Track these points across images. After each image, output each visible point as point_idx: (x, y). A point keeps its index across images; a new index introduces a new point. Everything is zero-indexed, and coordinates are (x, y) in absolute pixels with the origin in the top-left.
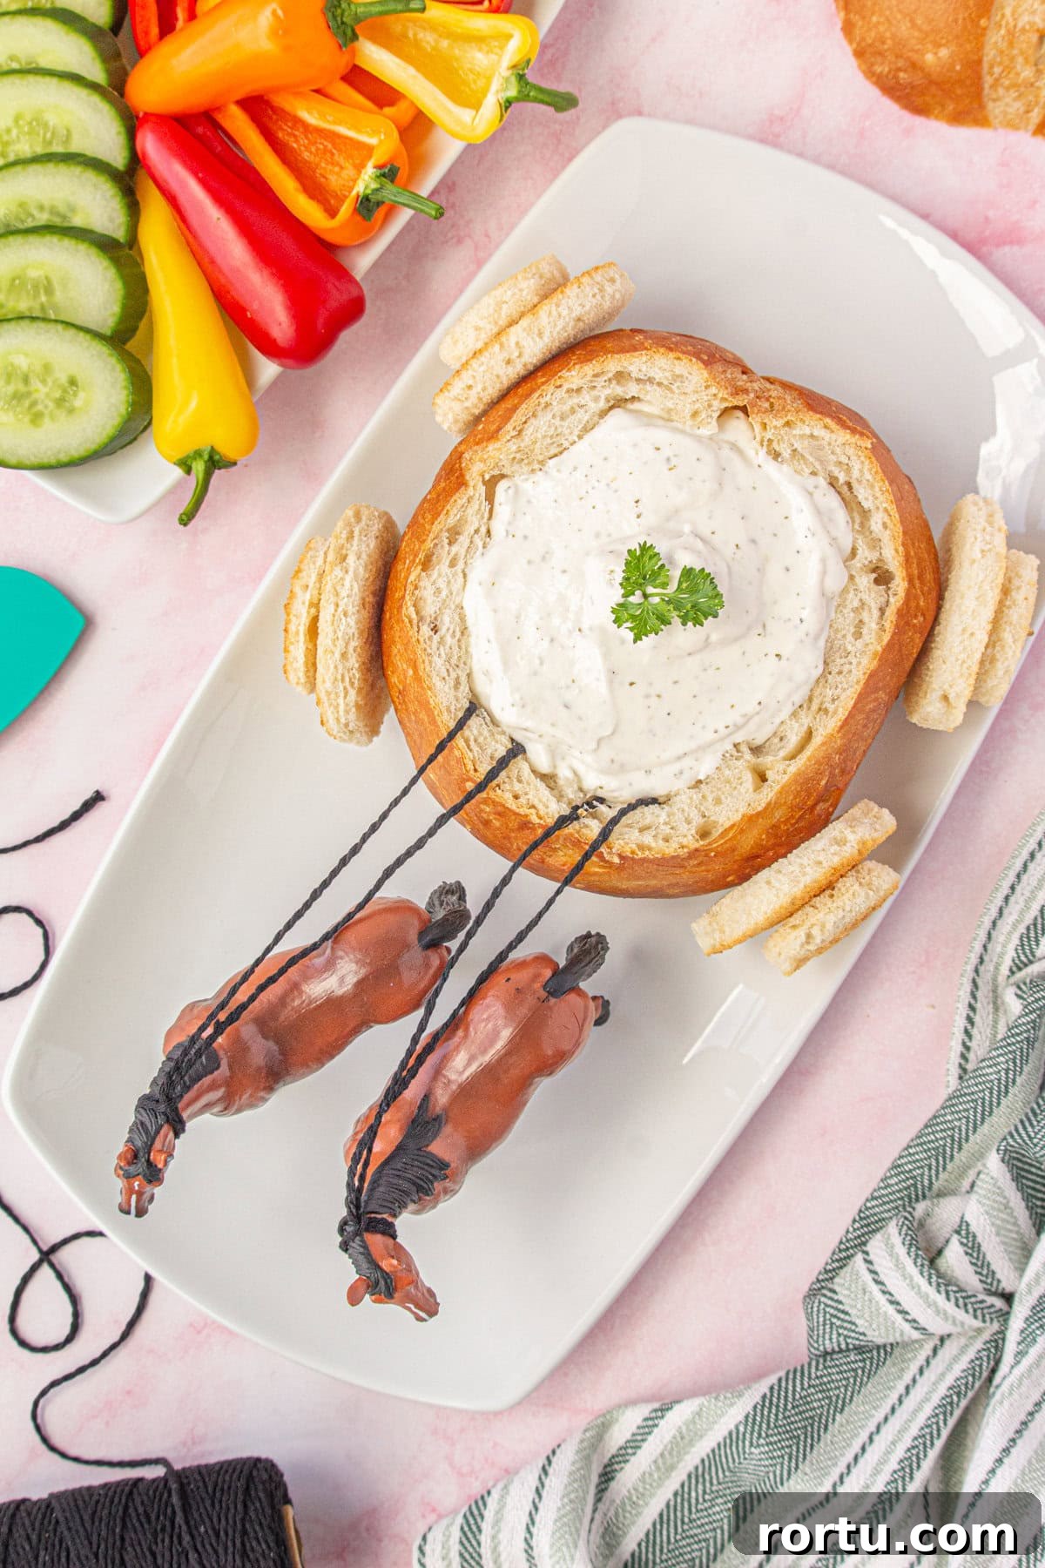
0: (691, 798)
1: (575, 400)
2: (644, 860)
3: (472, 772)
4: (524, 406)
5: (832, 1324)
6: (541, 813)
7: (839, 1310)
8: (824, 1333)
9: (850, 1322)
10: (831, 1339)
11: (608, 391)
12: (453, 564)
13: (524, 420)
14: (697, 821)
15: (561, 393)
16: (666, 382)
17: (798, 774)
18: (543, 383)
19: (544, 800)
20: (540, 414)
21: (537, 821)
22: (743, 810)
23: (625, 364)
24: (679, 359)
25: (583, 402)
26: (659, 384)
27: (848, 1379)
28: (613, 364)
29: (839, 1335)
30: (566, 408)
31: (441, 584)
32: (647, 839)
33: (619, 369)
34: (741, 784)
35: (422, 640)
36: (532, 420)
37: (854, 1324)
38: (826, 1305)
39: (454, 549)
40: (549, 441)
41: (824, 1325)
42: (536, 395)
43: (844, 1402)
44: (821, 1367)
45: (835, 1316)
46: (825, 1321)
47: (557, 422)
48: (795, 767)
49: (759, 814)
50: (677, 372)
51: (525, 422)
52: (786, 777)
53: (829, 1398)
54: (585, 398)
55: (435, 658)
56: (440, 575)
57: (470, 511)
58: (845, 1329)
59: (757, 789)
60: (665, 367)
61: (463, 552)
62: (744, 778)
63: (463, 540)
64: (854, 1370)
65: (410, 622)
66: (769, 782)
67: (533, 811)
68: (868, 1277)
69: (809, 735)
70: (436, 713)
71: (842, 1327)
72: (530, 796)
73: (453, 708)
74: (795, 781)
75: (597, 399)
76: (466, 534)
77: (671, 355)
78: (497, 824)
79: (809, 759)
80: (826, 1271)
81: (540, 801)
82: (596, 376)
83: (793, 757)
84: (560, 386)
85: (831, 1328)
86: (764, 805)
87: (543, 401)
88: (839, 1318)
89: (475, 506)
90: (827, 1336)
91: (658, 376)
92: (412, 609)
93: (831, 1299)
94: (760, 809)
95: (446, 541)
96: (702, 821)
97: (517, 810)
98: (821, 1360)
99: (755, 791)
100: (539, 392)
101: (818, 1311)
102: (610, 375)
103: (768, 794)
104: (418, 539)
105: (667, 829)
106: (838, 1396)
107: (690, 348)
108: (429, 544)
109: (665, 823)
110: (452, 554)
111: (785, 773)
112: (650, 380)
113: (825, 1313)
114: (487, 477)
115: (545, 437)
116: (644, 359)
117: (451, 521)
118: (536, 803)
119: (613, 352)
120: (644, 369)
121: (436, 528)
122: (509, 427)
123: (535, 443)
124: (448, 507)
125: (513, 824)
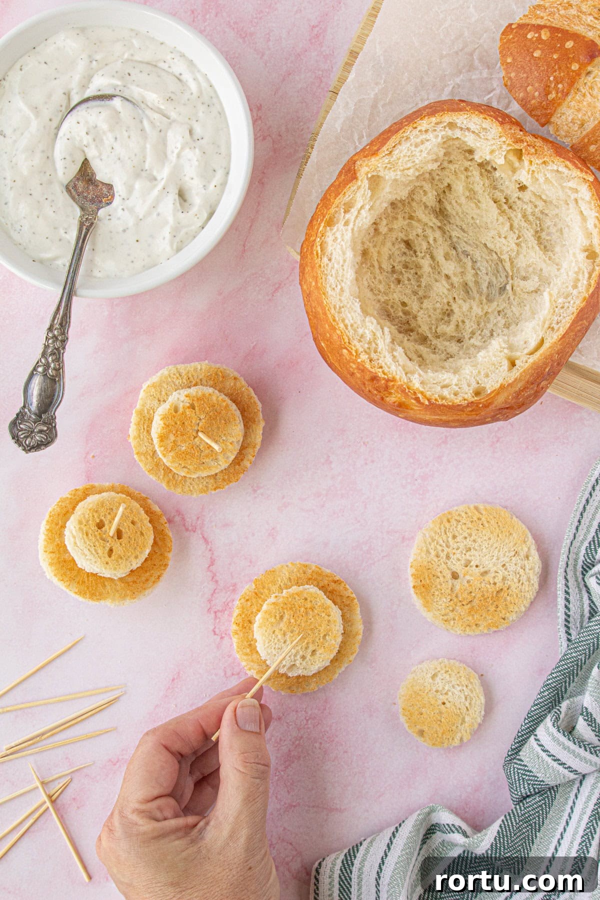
0: (472, 373)
1: (424, 136)
2: (443, 405)
3: (347, 344)
4: (394, 137)
5: (523, 779)
6: (386, 371)
7: (526, 771)
8: (520, 785)
9: (533, 776)
10: (524, 787)
11: (443, 133)
12: (346, 223)
13: (393, 145)
14: (474, 385)
15: (416, 132)
16: (477, 132)
17: (534, 364)
18: (406, 125)
19: (388, 363)
20: (403, 142)
21: (383, 376)
22: (501, 381)
23: (455, 118)
24: (485, 118)
25: (428, 138)
26: (473, 132)
27: (538, 812)
28: (447, 118)
29: (529, 784)
30: (419, 140)
31: (338, 235)
32: (446, 392)
33: (451, 121)
34: (501, 366)
35: (322, 265)
36: (399, 146)
37: (536, 777)
38: (518, 769)
39: (347, 216)
40: (407, 159)
41: (519, 780)
42: (401, 131)
43: (539, 825)
44: (523, 808)
45: (524, 775)
46: (519, 778)
47: (413, 148)
48: (532, 359)
49: (509, 385)
50: (484, 126)
51: (394, 147)
52: (527, 365)
53: (531, 825)
54: (430, 136)
55: (329, 277)
56: (338, 230)
57: (359, 195)
58: (531, 780)
59: (510, 370)
60: (477, 123)
61: (353, 218)
62: (503, 363)
63: (354, 211)
64: (541, 806)
65: (317, 254)
66: (517, 366)
67: (380, 370)
68: (539, 749)
69: (542, 342)
70: (327, 309)
71: (529, 780)
72: (380, 361)
73: (338, 306)
74: (532, 367)
75: (437, 137)
76: (355, 207)
77: (482, 116)
78: (359, 375)
79: (541, 355)
80: (512, 750)
81: (386, 364)
82: (437, 124)
83: (531, 353)
84: (416, 128)
85: (523, 781)
86: (513, 380)
87: (405, 135)
88: (526, 775)
89: (362, 191)
90: (522, 786)
91: (472, 127)
92: (319, 247)
93: (521, 765)
94: (510, 382)
95: (342, 211)
96: (477, 386)
97: (372, 370)
98: (521, 804)
99: (508, 371)
100: (403, 130)
101: (514, 773)
102: (445, 124)
103: (516, 374)
104: (326, 207)
105: (457, 388)
106: (535, 823)
107: (492, 113)
108: (332, 210)
109: (456, 385)
110: (346, 218)
111: (526, 362)
112: (468, 129)
113: (518, 773)
114: (369, 176)
115: (405, 156)
116: (466, 116)
117: (346, 199)
118: (383, 365)
119: (448, 111)
120: (465, 122)
121: (337, 201)
122: (385, 148)
123: (399, 159)
124: (345, 190)
125: (367, 377)
